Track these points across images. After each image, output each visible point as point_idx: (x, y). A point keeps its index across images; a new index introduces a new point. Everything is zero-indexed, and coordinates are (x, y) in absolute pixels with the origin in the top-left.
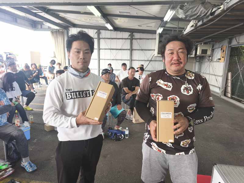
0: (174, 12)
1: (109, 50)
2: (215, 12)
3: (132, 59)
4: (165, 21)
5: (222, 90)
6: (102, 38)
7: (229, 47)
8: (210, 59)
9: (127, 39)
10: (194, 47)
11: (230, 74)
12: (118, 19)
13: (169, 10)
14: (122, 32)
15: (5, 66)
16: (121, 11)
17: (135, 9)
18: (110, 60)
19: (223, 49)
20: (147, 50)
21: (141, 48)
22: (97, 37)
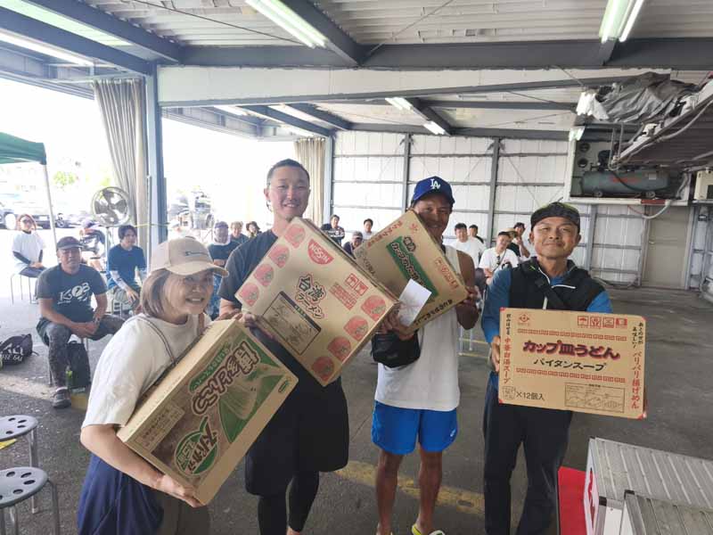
3: (497, 209)
6: (415, 155)
9: (485, 155)
13: (583, 94)
14: (469, 139)
20: (539, 185)
21: (523, 180)
22: (402, 152)
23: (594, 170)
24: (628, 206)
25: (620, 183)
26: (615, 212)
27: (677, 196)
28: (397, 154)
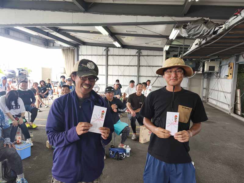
0: (179, 31)
1: (117, 67)
2: (217, 30)
3: (140, 75)
4: (170, 39)
5: (232, 107)
6: (110, 55)
7: (236, 64)
8: (218, 75)
9: (135, 56)
10: (201, 64)
11: (238, 91)
12: (125, 37)
13: (174, 29)
14: (129, 50)
15: (17, 81)
16: (128, 30)
17: (141, 29)
18: (118, 76)
19: (230, 66)
20: (154, 66)
21: (148, 64)
22: (105, 54)
27: (198, 70)
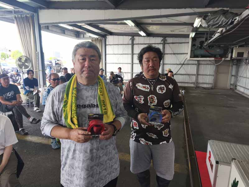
3: (164, 63)
6: (135, 44)
8: (247, 62)
9: (160, 44)
12: (150, 27)
13: (197, 18)
14: (154, 38)
16: (153, 20)
20: (179, 54)
21: (173, 52)
22: (131, 43)
23: (198, 48)
24: (210, 60)
25: (207, 52)
26: (205, 63)
27: (227, 56)
28: (129, 43)
